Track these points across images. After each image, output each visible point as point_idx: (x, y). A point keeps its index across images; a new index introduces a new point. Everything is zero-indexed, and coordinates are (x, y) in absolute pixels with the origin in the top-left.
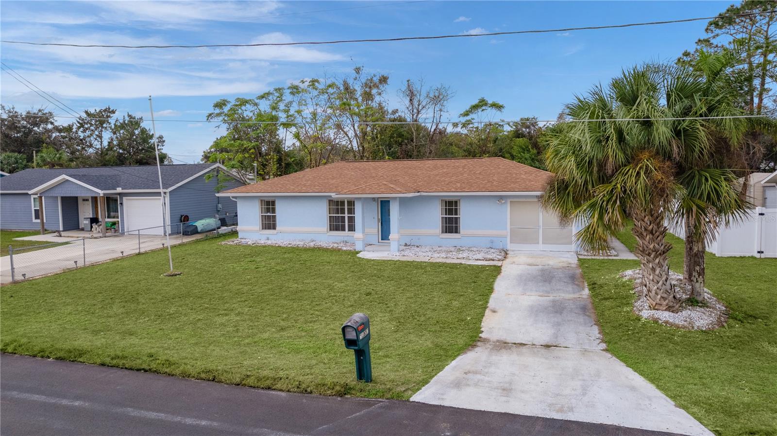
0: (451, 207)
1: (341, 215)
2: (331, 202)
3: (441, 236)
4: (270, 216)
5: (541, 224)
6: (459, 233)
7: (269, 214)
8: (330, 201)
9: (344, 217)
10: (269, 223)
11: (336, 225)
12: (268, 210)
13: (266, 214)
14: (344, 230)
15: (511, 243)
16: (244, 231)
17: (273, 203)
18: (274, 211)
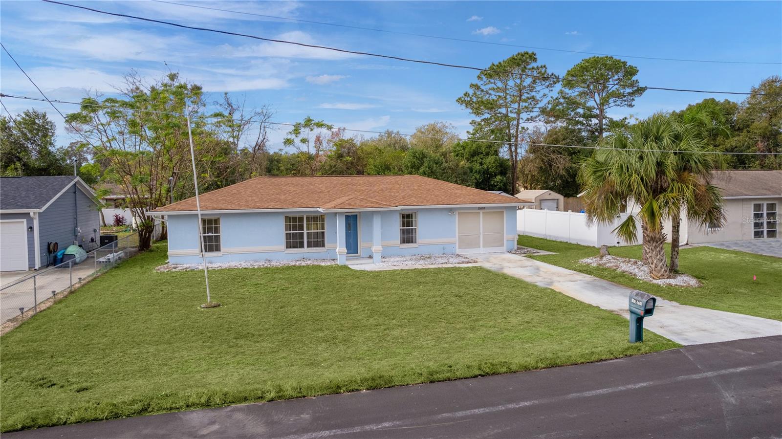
0: (407, 219)
1: (299, 232)
2: (288, 219)
3: (401, 247)
4: (213, 236)
5: (481, 231)
6: (416, 242)
7: (210, 234)
8: (286, 217)
9: (303, 233)
10: (211, 244)
11: (294, 242)
12: (210, 230)
13: (207, 235)
14: (302, 246)
15: (459, 248)
16: (177, 256)
17: (217, 221)
18: (217, 230)
